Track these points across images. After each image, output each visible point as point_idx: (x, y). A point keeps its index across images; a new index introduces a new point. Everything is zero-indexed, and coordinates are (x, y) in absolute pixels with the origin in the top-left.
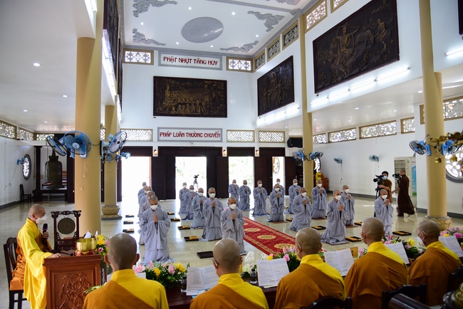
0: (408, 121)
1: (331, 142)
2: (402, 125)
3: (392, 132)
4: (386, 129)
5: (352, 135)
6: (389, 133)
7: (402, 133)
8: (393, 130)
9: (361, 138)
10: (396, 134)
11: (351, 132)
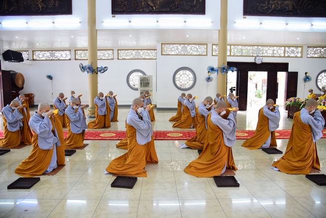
0: (122, 51)
1: (36, 60)
2: (118, 54)
3: (108, 57)
4: (102, 54)
5: (64, 56)
6: (105, 58)
7: (118, 59)
8: (109, 56)
9: (76, 59)
10: (113, 59)
11: (63, 53)
